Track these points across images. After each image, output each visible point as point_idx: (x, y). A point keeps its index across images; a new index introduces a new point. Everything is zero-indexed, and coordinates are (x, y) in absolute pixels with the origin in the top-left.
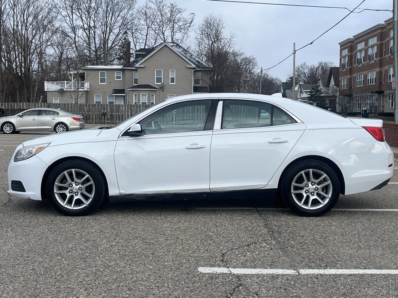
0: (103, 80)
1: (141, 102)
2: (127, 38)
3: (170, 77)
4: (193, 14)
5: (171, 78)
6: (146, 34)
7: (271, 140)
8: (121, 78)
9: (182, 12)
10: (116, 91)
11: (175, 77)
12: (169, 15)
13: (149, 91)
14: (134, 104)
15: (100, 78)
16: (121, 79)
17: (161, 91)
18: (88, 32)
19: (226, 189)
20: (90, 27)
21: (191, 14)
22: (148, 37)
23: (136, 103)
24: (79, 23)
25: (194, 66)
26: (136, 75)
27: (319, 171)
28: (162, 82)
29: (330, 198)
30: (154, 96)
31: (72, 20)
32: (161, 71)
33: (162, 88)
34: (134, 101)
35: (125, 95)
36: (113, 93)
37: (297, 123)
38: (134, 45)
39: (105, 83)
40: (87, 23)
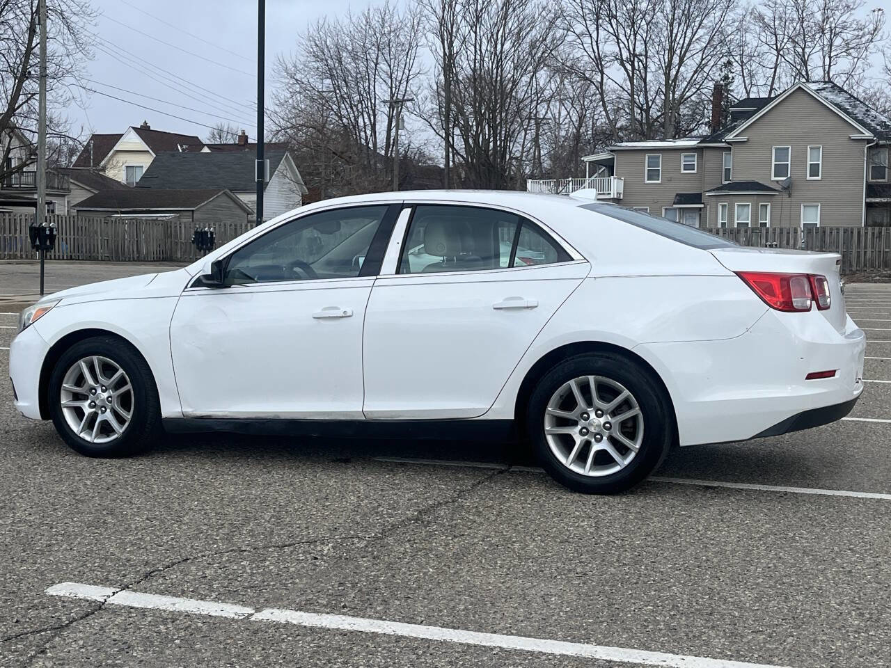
0: (653, 175)
1: (736, 222)
2: (730, 76)
3: (809, 163)
4: (880, 10)
5: (811, 165)
6: (773, 66)
7: (499, 302)
8: (696, 169)
9: (852, 9)
10: (683, 199)
11: (820, 163)
12: (819, 17)
13: (755, 198)
14: (719, 226)
15: (647, 168)
16: (695, 171)
17: (785, 196)
18: (629, 67)
19: (400, 416)
20: (635, 55)
21: (874, 11)
22: (778, 70)
23: (723, 224)
24: (609, 48)
25: (868, 134)
26: (728, 161)
27: (611, 380)
28: (789, 176)
29: (637, 451)
30: (769, 208)
31: (597, 42)
32: (788, 149)
33: (788, 189)
34: (720, 221)
35: (702, 206)
36: (674, 203)
37: (573, 262)
38: (744, 91)
39: (658, 180)
40: (629, 46)
